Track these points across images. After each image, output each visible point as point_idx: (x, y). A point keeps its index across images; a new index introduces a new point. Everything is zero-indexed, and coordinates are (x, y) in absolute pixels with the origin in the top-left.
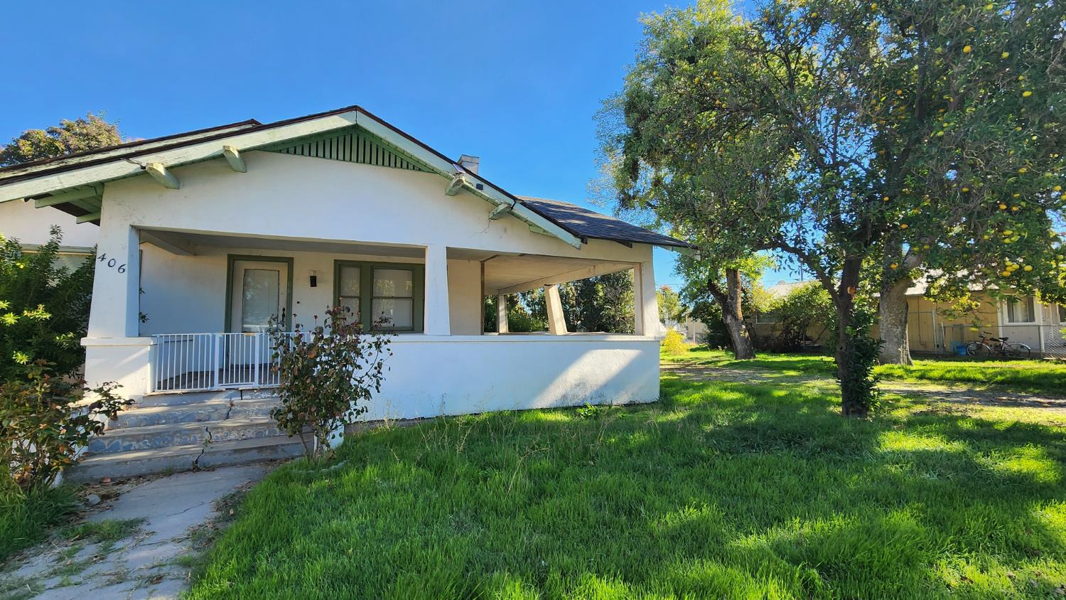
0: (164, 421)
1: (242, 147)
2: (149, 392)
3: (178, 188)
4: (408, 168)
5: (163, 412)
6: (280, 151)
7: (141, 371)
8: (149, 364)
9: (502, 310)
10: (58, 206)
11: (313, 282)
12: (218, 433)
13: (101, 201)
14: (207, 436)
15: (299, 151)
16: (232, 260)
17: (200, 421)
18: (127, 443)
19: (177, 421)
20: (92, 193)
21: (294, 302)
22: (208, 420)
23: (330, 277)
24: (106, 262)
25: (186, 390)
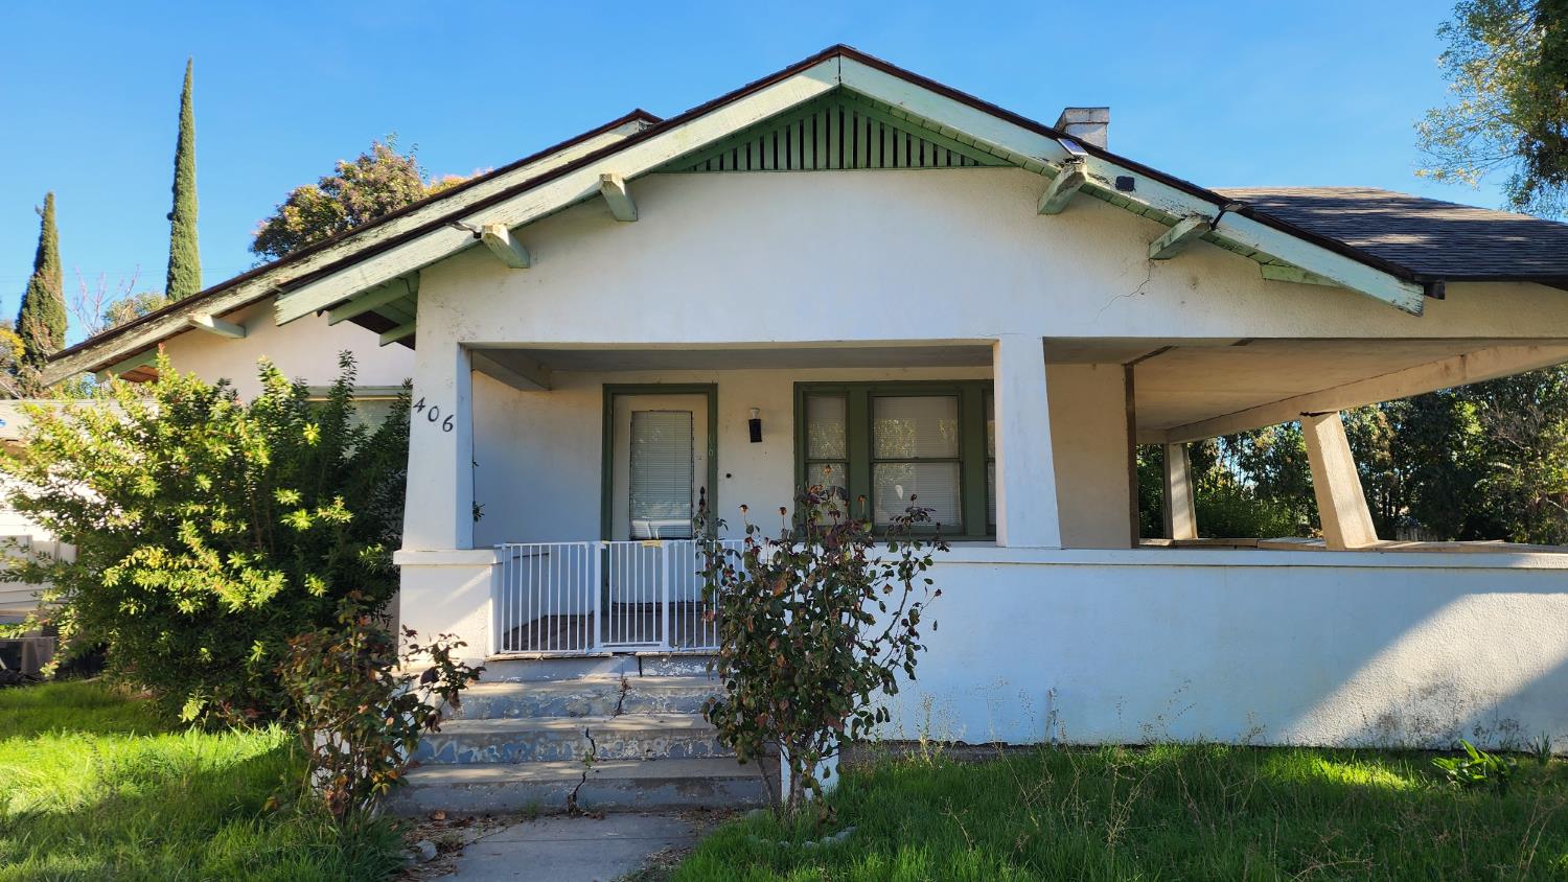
0: (517, 712)
1: (630, 173)
2: (492, 655)
3: (528, 266)
4: (949, 163)
5: (515, 694)
6: (695, 169)
7: (478, 614)
8: (491, 603)
9: (1178, 482)
10: (357, 320)
11: (756, 431)
12: (606, 742)
13: (416, 304)
14: (587, 744)
15: (728, 162)
16: (612, 393)
17: (573, 714)
18: (464, 750)
19: (538, 713)
20: (403, 291)
21: (721, 475)
22: (588, 714)
23: (788, 421)
24: (425, 411)
25: (548, 653)
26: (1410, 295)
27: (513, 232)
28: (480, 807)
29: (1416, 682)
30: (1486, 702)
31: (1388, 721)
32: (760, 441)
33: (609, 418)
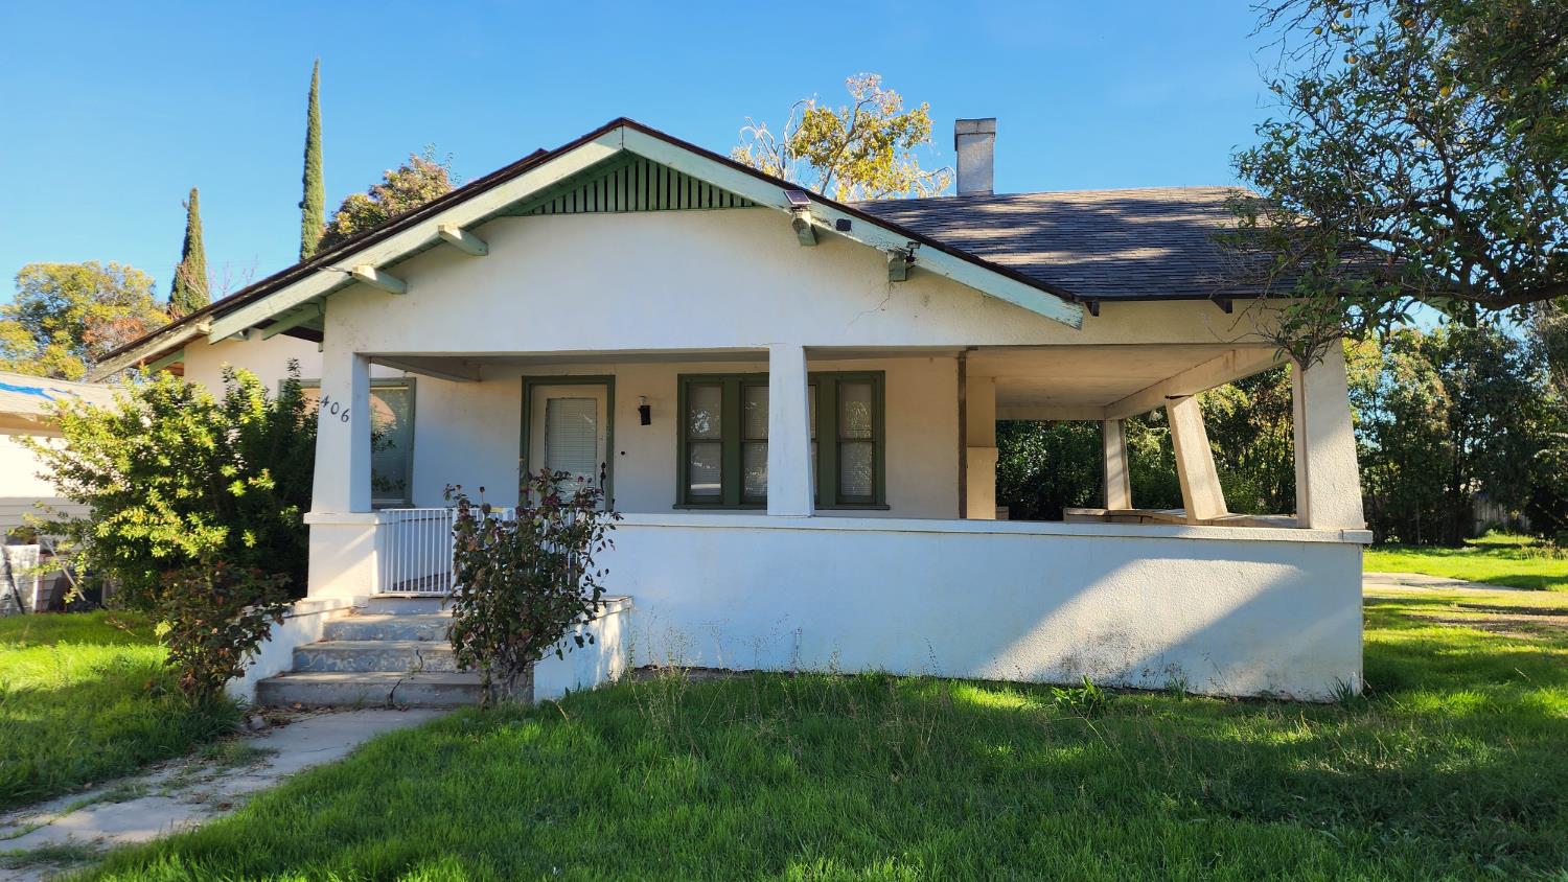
0: (381, 636)
1: (464, 222)
2: (376, 592)
3: (404, 292)
5: (380, 622)
6: (533, 213)
7: (366, 562)
8: (375, 554)
11: (645, 415)
12: (431, 658)
13: (323, 324)
14: (417, 662)
15: (559, 207)
16: (529, 385)
17: (421, 639)
18: (331, 661)
19: (395, 638)
21: (617, 453)
22: (432, 639)
23: (673, 407)
24: (329, 406)
25: (415, 594)
26: (1071, 313)
27: (381, 269)
28: (327, 700)
29: (1096, 631)
30: (1154, 649)
31: (1070, 663)
32: (649, 423)
33: (527, 404)
